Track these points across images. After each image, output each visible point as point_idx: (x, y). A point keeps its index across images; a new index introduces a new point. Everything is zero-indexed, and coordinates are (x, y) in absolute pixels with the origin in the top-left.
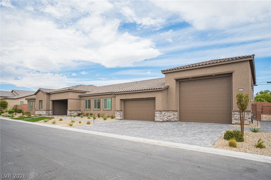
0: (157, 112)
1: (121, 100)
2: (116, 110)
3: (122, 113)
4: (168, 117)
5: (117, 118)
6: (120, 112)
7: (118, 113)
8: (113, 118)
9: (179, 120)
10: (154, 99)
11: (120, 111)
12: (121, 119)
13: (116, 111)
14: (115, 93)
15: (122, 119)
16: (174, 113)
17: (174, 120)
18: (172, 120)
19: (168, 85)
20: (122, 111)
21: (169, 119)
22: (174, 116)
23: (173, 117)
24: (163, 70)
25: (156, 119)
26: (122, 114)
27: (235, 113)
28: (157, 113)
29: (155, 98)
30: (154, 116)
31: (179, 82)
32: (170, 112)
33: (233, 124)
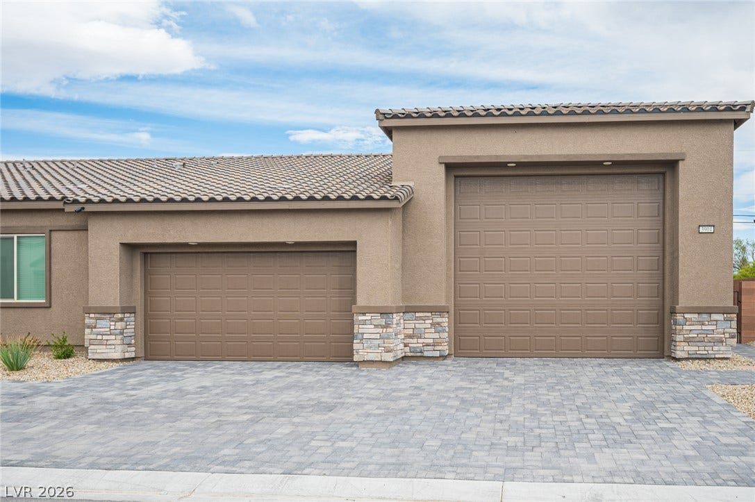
0: (368, 317)
1: (129, 248)
2: (92, 303)
3: (131, 324)
4: (407, 341)
5: (97, 351)
6: (121, 320)
7: (105, 324)
8: (65, 352)
9: (453, 353)
10: (349, 249)
11: (124, 310)
12: (127, 355)
13: (88, 311)
14: (89, 208)
15: (133, 355)
16: (439, 320)
17: (437, 354)
18: (426, 354)
19: (411, 184)
20: (132, 311)
21: (413, 350)
22: (437, 335)
23: (431, 336)
24: (385, 109)
25: (362, 351)
26: (130, 331)
27: (686, 316)
28: (364, 322)
29: (354, 244)
30: (351, 336)
31: (456, 177)
32: (417, 315)
33: (679, 360)
